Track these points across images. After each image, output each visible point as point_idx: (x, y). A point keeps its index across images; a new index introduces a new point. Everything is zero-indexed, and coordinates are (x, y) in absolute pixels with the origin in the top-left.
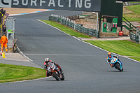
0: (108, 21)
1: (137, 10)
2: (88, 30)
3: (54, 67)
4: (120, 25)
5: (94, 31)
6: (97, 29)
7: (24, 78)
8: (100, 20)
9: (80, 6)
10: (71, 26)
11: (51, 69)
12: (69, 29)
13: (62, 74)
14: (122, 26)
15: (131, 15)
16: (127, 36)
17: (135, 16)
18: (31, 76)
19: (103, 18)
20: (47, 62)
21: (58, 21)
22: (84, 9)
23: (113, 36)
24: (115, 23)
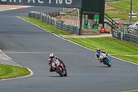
0: (89, 18)
1: (119, 6)
2: (69, 27)
3: (58, 63)
4: (101, 21)
5: (75, 28)
6: (78, 26)
7: (3, 77)
8: (81, 17)
9: (61, 3)
10: (51, 23)
12: (49, 26)
14: (103, 23)
15: (113, 12)
16: (109, 33)
17: (117, 12)
18: (10, 75)
19: (85, 14)
20: (51, 58)
21: (38, 18)
22: (64, 5)
23: (94, 33)
24: (97, 20)
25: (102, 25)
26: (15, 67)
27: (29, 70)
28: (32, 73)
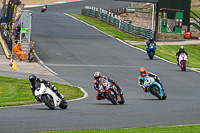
0: (168, 17)
3: (108, 85)
4: (186, 22)
6: (153, 28)
8: (157, 15)
11: (104, 88)
13: (121, 96)
14: (189, 25)
16: (197, 38)
19: (162, 11)
20: (97, 78)
21: (96, 17)
23: (176, 39)
24: (179, 20)
25: (186, 27)
26: (62, 86)
27: (82, 90)
28: (86, 95)
